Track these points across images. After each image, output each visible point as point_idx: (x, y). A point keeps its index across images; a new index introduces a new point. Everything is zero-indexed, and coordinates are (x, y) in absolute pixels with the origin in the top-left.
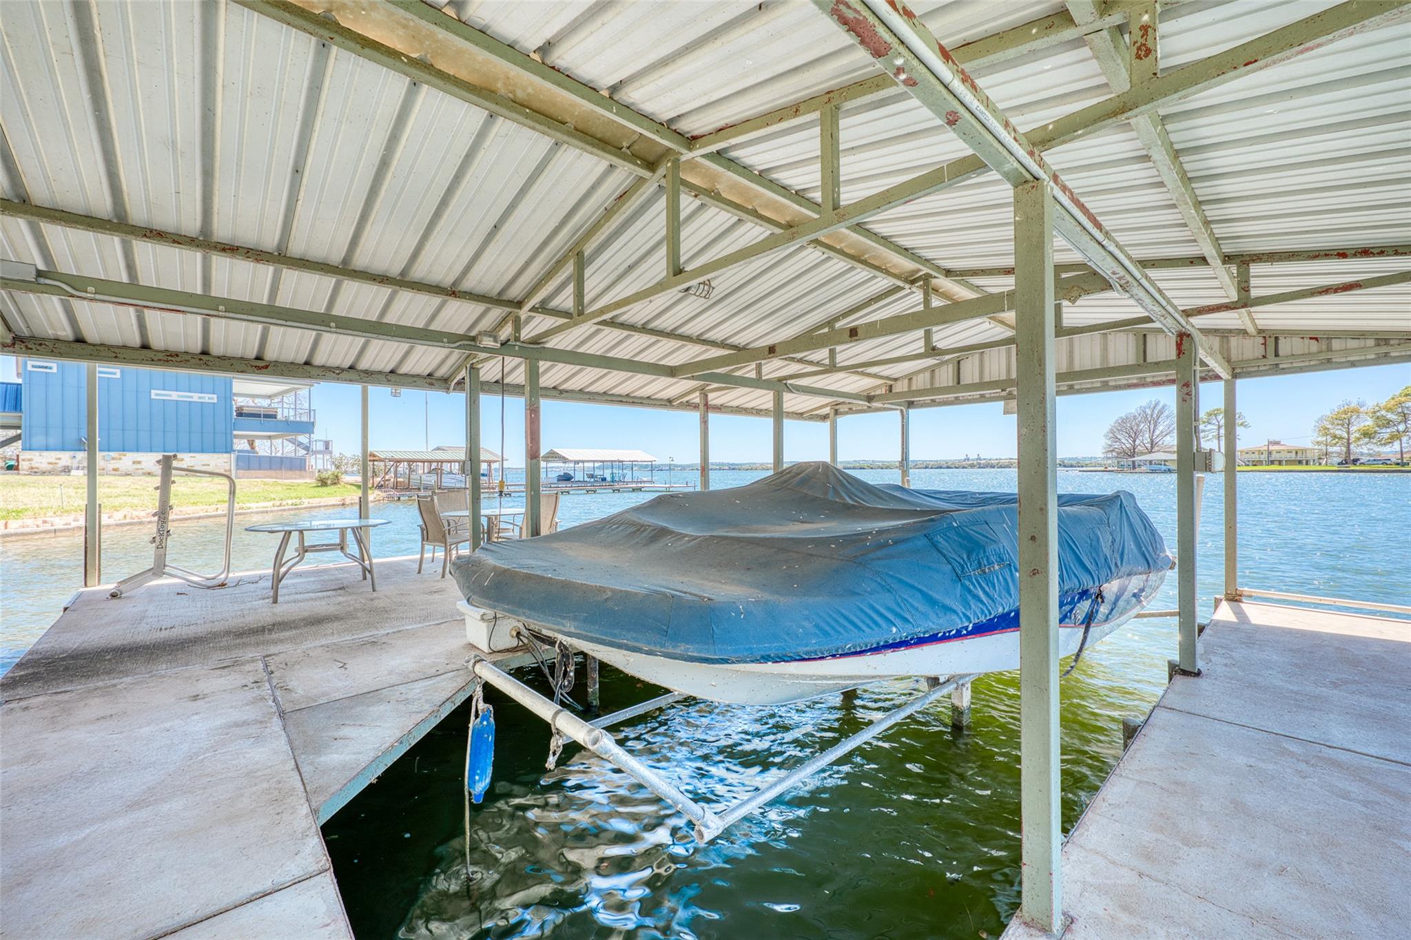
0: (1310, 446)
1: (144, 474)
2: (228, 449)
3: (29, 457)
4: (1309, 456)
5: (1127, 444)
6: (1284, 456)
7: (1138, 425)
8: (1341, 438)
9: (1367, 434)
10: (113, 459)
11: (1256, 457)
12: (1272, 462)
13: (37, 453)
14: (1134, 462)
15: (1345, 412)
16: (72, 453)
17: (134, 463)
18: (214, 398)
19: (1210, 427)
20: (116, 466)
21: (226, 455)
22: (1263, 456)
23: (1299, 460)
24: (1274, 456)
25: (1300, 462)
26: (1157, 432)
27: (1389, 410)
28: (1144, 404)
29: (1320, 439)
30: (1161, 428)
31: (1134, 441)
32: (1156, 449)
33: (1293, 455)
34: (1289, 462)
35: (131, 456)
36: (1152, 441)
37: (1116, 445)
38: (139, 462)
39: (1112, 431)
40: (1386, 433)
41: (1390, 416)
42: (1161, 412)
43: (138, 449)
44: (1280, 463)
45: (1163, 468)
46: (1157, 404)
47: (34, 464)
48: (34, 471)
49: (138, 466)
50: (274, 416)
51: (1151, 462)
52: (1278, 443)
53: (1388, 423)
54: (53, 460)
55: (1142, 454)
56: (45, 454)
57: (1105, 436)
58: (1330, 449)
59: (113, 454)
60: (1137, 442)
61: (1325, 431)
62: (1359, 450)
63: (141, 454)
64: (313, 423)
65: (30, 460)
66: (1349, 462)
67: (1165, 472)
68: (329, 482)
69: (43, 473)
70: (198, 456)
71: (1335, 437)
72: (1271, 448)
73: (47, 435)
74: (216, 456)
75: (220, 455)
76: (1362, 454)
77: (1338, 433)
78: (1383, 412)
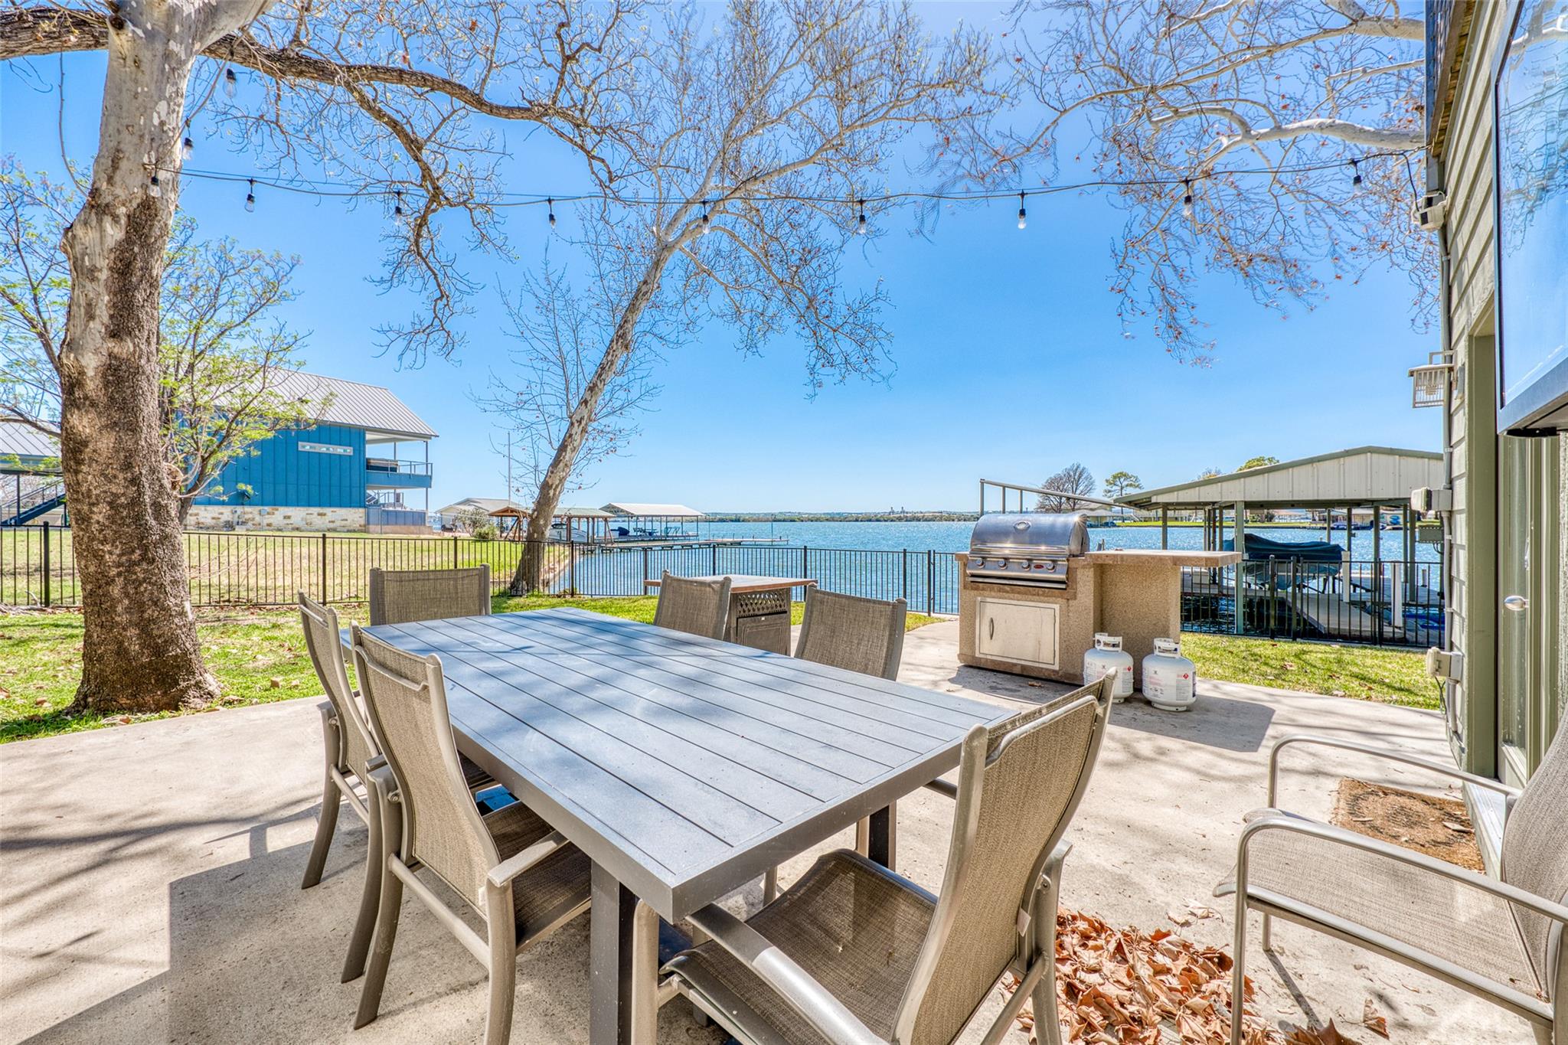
1: (293, 529)
2: (362, 503)
3: (196, 512)
7: (1063, 485)
10: (268, 513)
13: (202, 507)
16: (232, 507)
17: (285, 517)
18: (349, 451)
21: (361, 510)
26: (1078, 492)
28: (1068, 466)
30: (1081, 488)
35: (282, 511)
37: (1047, 503)
38: (289, 517)
42: (1080, 474)
43: (287, 504)
46: (1077, 467)
47: (201, 519)
48: (199, 527)
49: (288, 521)
50: (394, 470)
54: (216, 515)
56: (210, 508)
59: (267, 509)
63: (291, 509)
64: (431, 477)
65: (197, 515)
70: (337, 510)
74: (352, 510)
75: (356, 510)
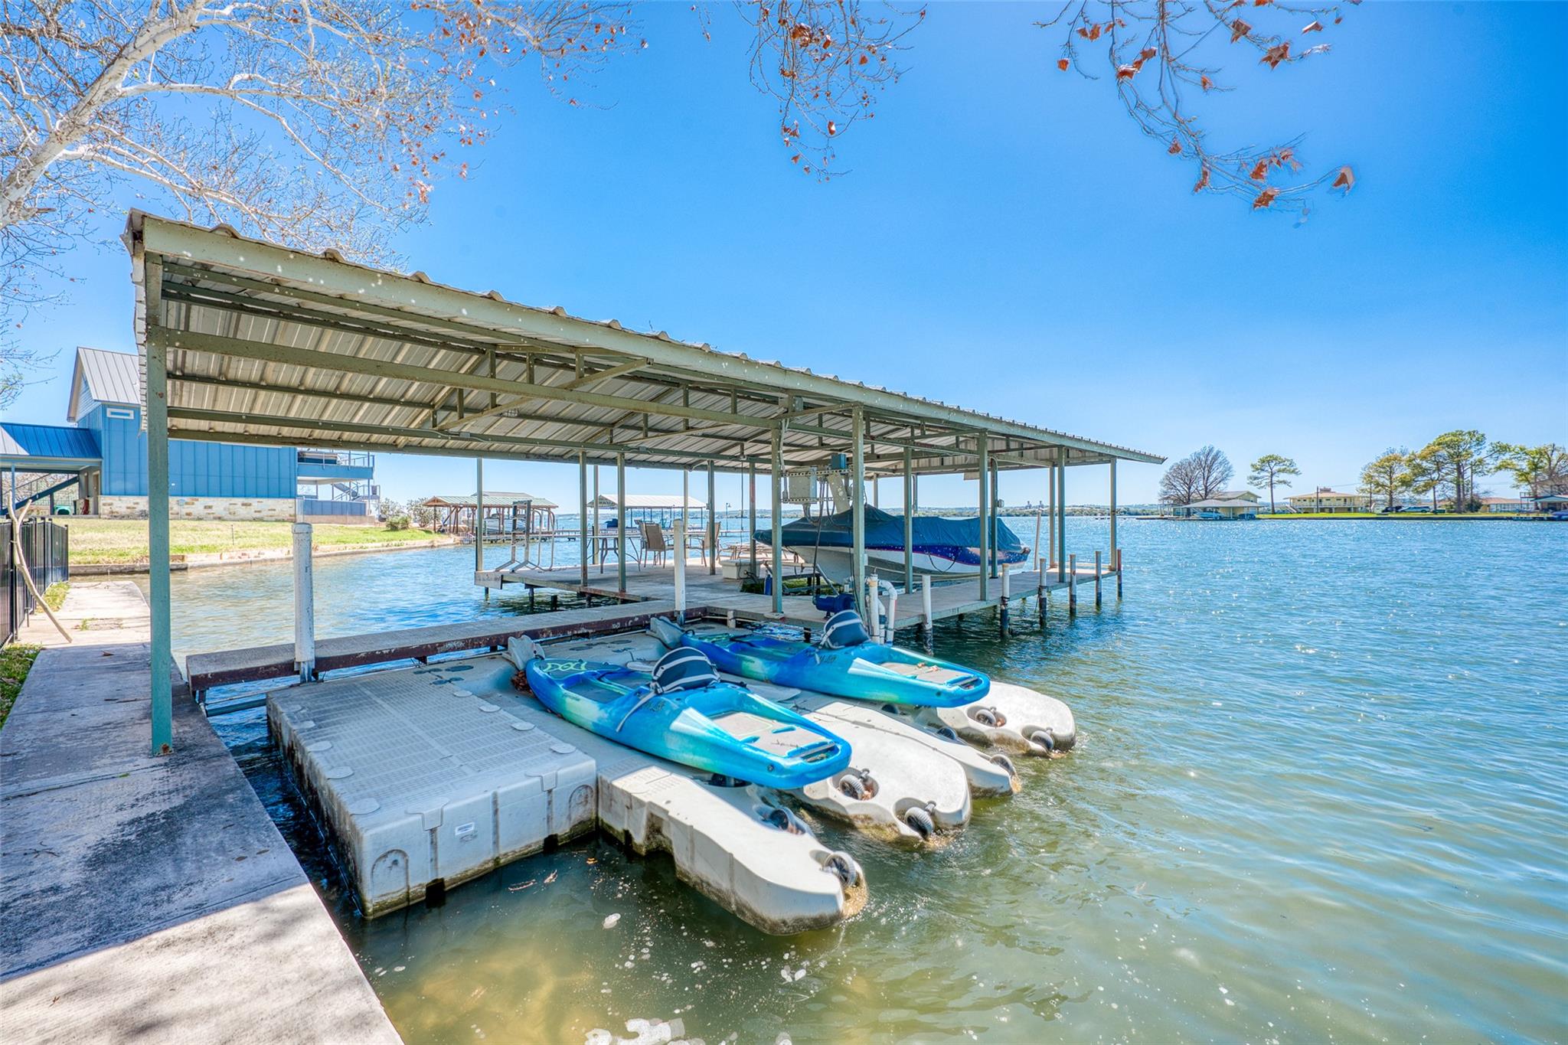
0: (1355, 493)
1: (215, 518)
2: (292, 495)
3: (109, 501)
4: (1357, 503)
5: (1182, 491)
6: (1333, 504)
7: (1192, 472)
8: (1383, 486)
9: (1405, 483)
10: (187, 503)
11: (1307, 504)
12: (1323, 510)
13: (117, 498)
14: (1188, 509)
15: (1388, 460)
17: (205, 507)
19: (1263, 474)
20: (188, 511)
21: (291, 501)
22: (1313, 504)
23: (1346, 507)
24: (1325, 504)
25: (1349, 510)
26: (1211, 479)
27: (1424, 458)
28: (1198, 450)
29: (1364, 487)
30: (1214, 475)
31: (1189, 488)
32: (1210, 495)
33: (1342, 502)
34: (1339, 510)
35: (203, 501)
36: (1206, 488)
37: (1172, 492)
38: (210, 507)
39: (1167, 477)
40: (1422, 481)
41: (1425, 464)
42: (1215, 459)
43: (208, 495)
44: (1331, 511)
45: (1214, 515)
46: (1211, 450)
47: (115, 509)
48: (114, 516)
49: (209, 511)
51: (1205, 510)
52: (1328, 490)
53: (1424, 472)
54: (131, 505)
55: (1197, 501)
56: (124, 498)
57: (1162, 482)
58: (1375, 497)
59: (186, 499)
60: (1192, 490)
61: (1369, 479)
62: (1400, 497)
63: (212, 499)
64: (372, 469)
65: (111, 504)
66: (1393, 509)
67: (1216, 519)
68: (400, 526)
69: (122, 517)
70: (264, 500)
71: (1378, 484)
72: (1320, 495)
73: (125, 480)
74: (281, 501)
75: (285, 500)
76: (1404, 501)
77: (1381, 480)
78: (1418, 461)
